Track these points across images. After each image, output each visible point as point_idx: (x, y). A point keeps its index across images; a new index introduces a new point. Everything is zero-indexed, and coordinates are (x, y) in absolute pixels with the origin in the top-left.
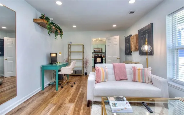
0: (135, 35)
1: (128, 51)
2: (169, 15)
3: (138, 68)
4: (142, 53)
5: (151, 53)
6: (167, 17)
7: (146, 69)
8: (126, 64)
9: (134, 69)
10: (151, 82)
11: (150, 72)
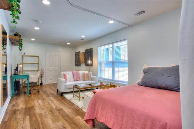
0: (83, 53)
1: (77, 63)
2: (99, 46)
3: (86, 73)
4: (87, 65)
5: (92, 65)
6: (98, 47)
7: (90, 73)
8: (79, 72)
9: (84, 74)
10: (92, 80)
11: (91, 74)
